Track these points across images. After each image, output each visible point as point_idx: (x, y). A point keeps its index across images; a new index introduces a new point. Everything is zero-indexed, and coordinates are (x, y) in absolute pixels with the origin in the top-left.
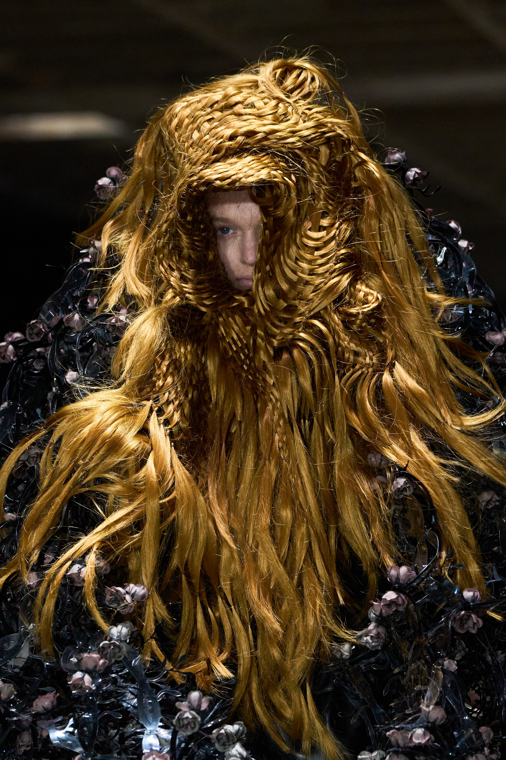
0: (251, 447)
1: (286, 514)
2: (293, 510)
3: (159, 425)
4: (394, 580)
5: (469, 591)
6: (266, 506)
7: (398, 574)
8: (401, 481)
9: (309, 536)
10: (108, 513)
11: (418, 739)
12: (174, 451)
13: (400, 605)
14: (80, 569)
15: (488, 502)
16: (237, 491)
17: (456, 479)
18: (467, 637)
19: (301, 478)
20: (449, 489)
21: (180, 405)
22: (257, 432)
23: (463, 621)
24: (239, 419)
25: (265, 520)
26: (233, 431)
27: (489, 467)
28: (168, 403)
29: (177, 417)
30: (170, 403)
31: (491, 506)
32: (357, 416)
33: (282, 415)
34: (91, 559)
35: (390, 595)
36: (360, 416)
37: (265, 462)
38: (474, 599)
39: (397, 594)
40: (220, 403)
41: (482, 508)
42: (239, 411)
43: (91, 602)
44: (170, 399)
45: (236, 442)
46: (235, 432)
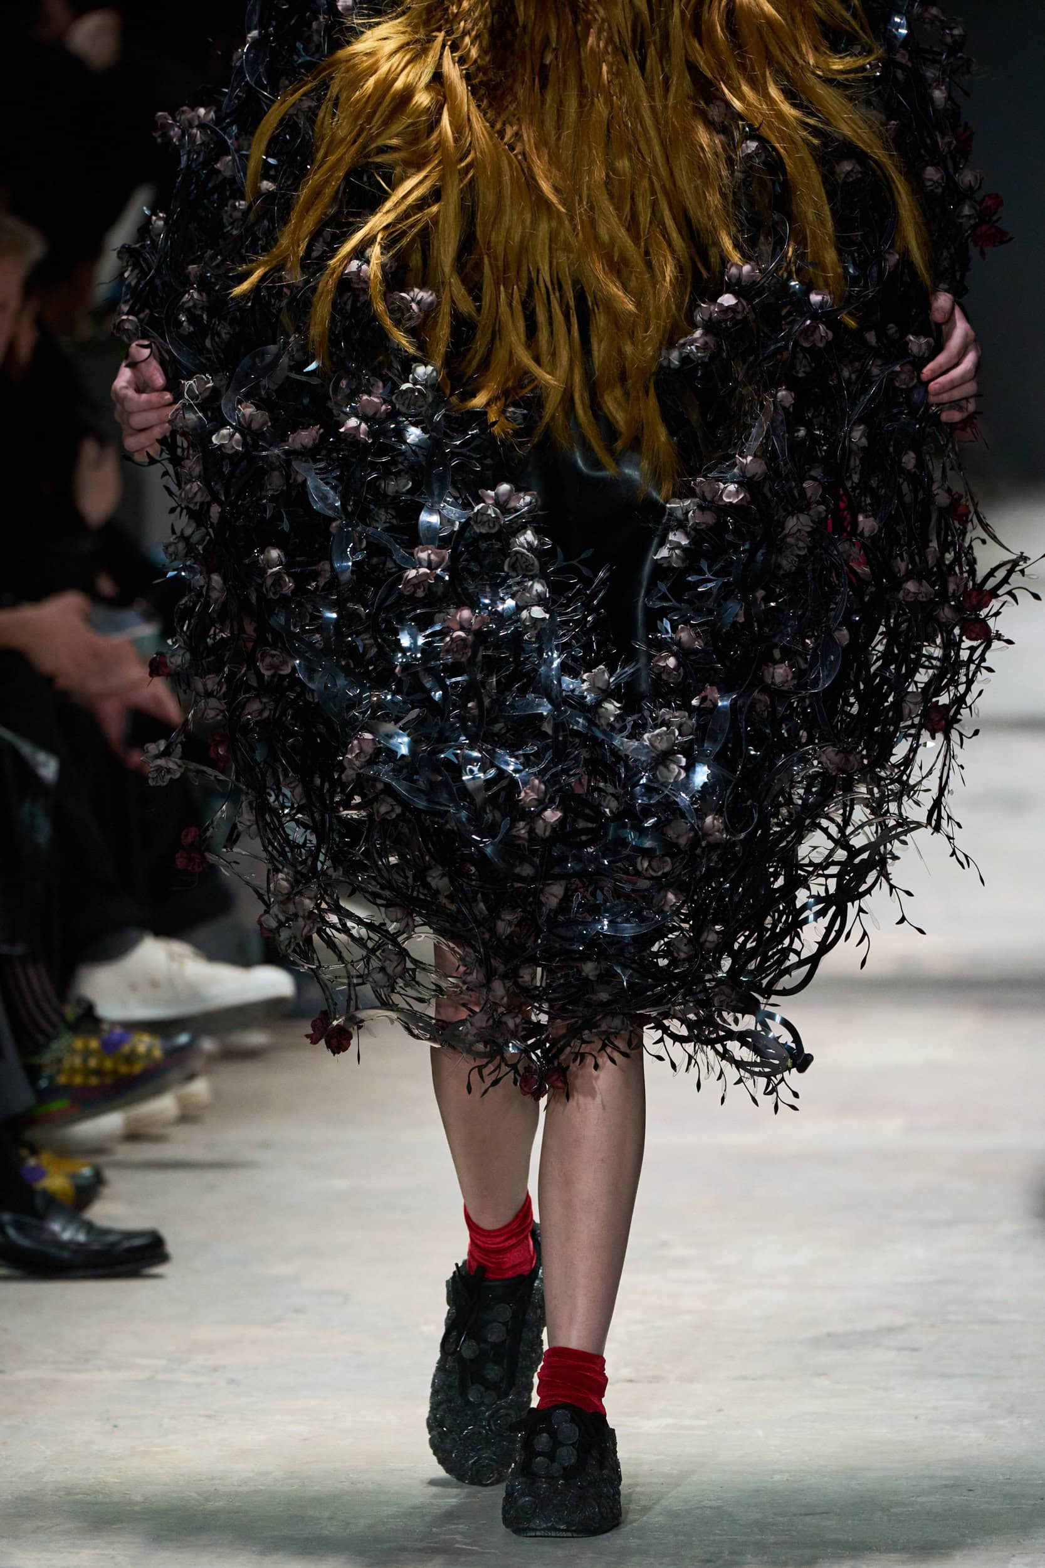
0: (572, 81)
1: (623, 164)
2: (630, 159)
3: (454, 64)
4: (734, 281)
5: (817, 294)
6: (598, 155)
7: (740, 274)
8: (753, 145)
9: (653, 192)
10: (394, 187)
11: (729, 498)
12: (471, 98)
13: (738, 312)
14: (360, 266)
15: (848, 174)
16: (559, 139)
17: (816, 142)
18: (814, 351)
19: (642, 121)
20: (805, 153)
21: (478, 36)
22: (579, 63)
23: (808, 332)
24: (554, 45)
25: (599, 174)
26: (548, 62)
27: (853, 129)
28: (465, 33)
29: (474, 53)
30: (466, 35)
31: (851, 179)
32: (701, 45)
33: (610, 40)
34: (375, 252)
35: (728, 300)
36: (705, 46)
37: (593, 99)
38: (822, 304)
39: (737, 298)
40: (530, 25)
41: (840, 181)
42: (554, 34)
43: (380, 307)
44: (466, 30)
45: (552, 77)
46: (550, 64)
